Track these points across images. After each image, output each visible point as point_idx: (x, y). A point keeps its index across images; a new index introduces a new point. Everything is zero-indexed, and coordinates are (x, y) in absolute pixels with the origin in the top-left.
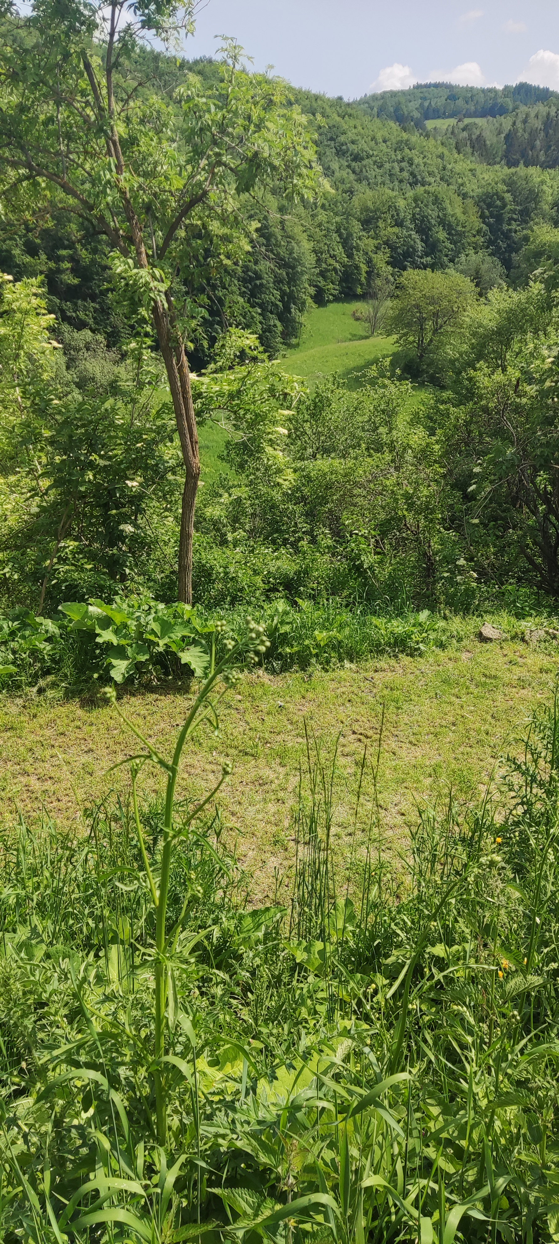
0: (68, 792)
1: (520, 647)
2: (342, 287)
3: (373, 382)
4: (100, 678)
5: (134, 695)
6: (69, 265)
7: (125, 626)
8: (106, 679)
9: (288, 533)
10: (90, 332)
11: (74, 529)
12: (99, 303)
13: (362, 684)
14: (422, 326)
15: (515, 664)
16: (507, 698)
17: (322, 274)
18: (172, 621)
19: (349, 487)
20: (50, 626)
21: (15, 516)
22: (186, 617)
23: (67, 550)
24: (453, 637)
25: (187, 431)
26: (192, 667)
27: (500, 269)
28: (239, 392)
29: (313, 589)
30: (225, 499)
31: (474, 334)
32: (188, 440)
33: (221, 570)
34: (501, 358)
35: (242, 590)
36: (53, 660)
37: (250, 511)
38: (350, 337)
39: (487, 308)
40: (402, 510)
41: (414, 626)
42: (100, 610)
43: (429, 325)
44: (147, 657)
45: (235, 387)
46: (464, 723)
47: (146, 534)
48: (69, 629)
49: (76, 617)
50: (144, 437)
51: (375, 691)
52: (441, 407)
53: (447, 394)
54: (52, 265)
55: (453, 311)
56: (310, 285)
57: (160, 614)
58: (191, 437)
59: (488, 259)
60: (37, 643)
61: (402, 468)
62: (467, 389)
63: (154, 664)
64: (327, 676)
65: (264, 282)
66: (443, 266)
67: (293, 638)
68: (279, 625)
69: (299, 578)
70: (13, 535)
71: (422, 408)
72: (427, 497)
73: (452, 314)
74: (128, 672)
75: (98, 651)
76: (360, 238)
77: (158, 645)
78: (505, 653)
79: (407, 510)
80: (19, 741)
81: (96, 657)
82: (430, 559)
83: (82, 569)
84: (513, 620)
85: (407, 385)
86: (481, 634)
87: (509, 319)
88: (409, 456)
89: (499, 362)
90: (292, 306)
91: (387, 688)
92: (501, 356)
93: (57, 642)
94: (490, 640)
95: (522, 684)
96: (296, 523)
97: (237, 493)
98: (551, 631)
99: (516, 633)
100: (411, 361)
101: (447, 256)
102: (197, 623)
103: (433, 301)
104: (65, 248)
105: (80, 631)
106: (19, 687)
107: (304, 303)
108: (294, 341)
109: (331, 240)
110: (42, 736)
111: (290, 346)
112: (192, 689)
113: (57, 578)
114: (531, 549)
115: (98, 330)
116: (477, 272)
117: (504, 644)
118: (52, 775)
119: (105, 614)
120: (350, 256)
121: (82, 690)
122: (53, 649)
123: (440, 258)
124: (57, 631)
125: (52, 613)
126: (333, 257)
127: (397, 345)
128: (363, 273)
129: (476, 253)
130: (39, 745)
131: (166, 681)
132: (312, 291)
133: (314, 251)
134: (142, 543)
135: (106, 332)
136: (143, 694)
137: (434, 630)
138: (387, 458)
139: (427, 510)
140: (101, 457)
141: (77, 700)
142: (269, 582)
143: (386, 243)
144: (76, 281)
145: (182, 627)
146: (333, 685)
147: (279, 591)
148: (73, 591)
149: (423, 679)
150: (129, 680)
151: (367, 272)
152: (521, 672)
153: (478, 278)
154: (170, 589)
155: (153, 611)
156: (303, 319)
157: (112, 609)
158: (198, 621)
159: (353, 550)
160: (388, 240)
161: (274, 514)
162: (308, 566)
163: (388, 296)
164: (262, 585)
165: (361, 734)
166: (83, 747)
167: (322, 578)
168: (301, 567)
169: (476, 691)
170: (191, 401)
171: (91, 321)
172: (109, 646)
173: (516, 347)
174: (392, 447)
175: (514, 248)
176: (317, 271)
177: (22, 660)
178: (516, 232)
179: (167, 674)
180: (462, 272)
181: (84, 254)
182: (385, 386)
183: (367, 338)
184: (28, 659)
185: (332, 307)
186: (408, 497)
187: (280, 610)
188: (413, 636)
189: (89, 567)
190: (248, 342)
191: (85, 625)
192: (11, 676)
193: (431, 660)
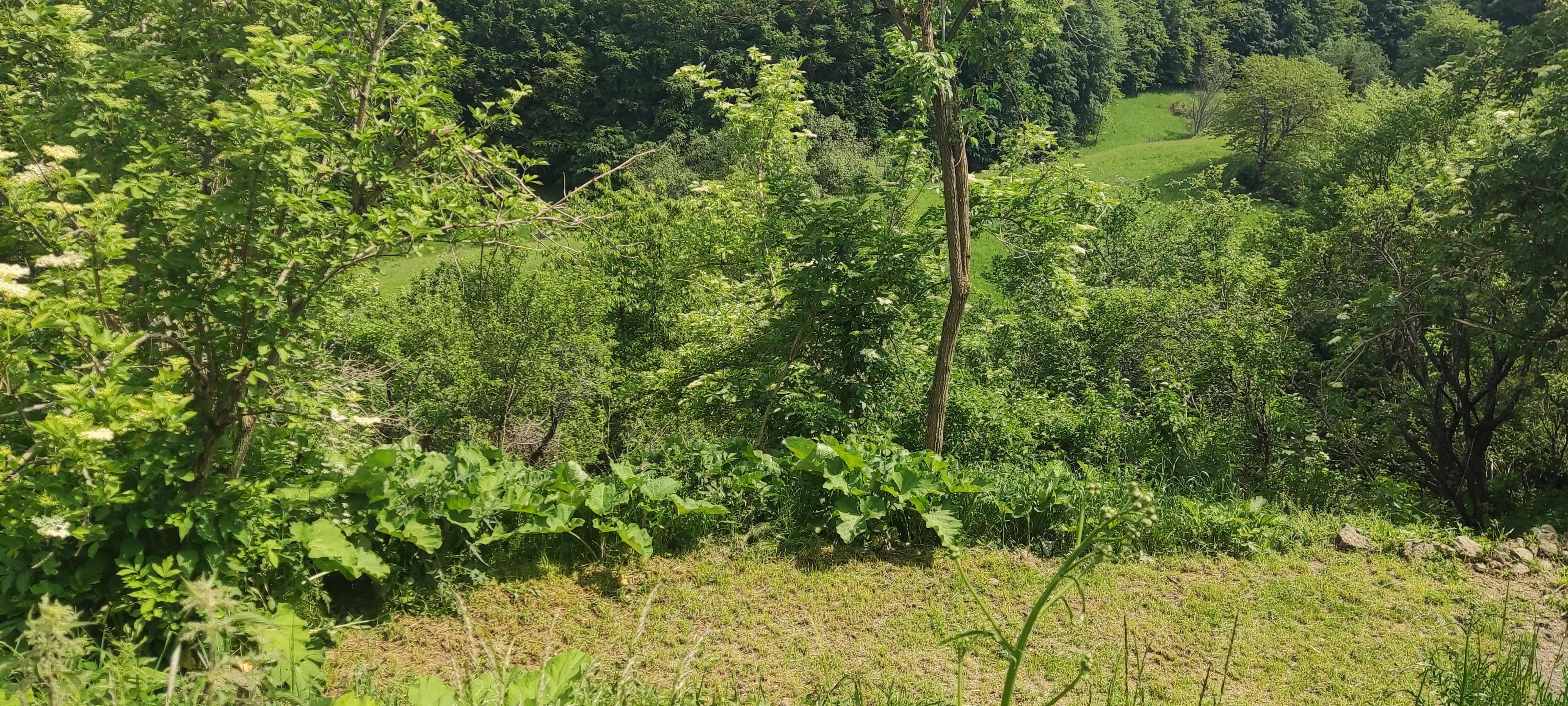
0: (774, 670)
1: (1396, 564)
2: (1160, 74)
3: (1197, 194)
4: (822, 533)
5: (862, 560)
6: (824, 42)
7: (858, 471)
8: (831, 535)
9: (1066, 376)
10: (839, 119)
11: (806, 349)
12: (854, 85)
13: (1163, 586)
14: (1266, 125)
15: (1388, 587)
16: (1374, 633)
17: (1135, 57)
18: (918, 473)
19: (1155, 324)
20: (770, 462)
21: (739, 329)
22: (934, 470)
23: (796, 374)
24: (1296, 538)
25: (958, 243)
26: (940, 533)
27: (1381, 57)
28: (1027, 199)
29: (1099, 452)
30: (988, 326)
31: (1344, 139)
32: (959, 254)
33: (980, 415)
34: (1380, 172)
35: (1004, 443)
36: (770, 504)
37: (1018, 343)
38: (1165, 135)
39: (1362, 107)
40: (1228, 359)
41: (1241, 516)
42: (830, 449)
43: (1276, 124)
44: (882, 514)
45: (1022, 193)
46: (1310, 659)
47: (891, 363)
48: (792, 468)
49: (802, 456)
50: (905, 246)
51: (1181, 597)
52: (1291, 230)
53: (1299, 213)
54: (805, 41)
55: (1312, 108)
56: (1117, 71)
57: (903, 462)
58: (963, 251)
59: (1365, 44)
60: (754, 482)
61: (1230, 305)
62: (1329, 209)
63: (890, 525)
64: (1114, 569)
65: (1058, 65)
66: (1301, 52)
67: (1071, 513)
68: (1054, 494)
69: (1082, 436)
70: (735, 350)
71: (1260, 229)
72: (1265, 346)
73: (1310, 113)
74: (858, 531)
75: (823, 500)
76: (1189, 16)
77: (898, 501)
78: (1374, 569)
79: (1235, 360)
80: (722, 599)
81: (820, 507)
82: (1263, 429)
83: (810, 398)
84: (1388, 525)
85: (1245, 199)
86: (1339, 539)
87: (1394, 123)
88: (1241, 290)
89: (1378, 177)
90: (1092, 94)
91: (1198, 595)
92: (1380, 169)
93: (777, 483)
94: (1353, 549)
95: (1398, 615)
96: (1078, 364)
97: (1004, 320)
98: (1444, 546)
99: (1392, 544)
100: (1249, 169)
101: (1307, 39)
102: (948, 479)
103: (1283, 94)
104: (822, 23)
105: (805, 472)
106: (727, 532)
107: (1107, 92)
108: (1090, 137)
109: (1150, 17)
110: (749, 596)
111: (1083, 143)
112: (935, 563)
113: (781, 406)
114: (1414, 430)
115: (849, 116)
116: (1349, 60)
117: (1371, 557)
118: (758, 647)
119: (836, 454)
120: (1174, 36)
121: (800, 545)
122: (772, 491)
123: (1297, 42)
124: (778, 470)
125: (773, 446)
126: (1151, 37)
127: (1230, 147)
128: (1190, 58)
129: (1348, 37)
130: (745, 607)
131: (902, 548)
132: (1119, 77)
133: (1127, 30)
134: (884, 372)
135: (857, 119)
136: (874, 561)
137: (1270, 526)
138: (1210, 292)
139: (1263, 362)
140: (851, 267)
141: (794, 557)
142: (1040, 437)
143: (1224, 22)
144: (830, 60)
145: (929, 482)
146: (1121, 582)
147: (1053, 450)
148: (798, 423)
149: (1252, 591)
150: (858, 541)
151: (1194, 57)
152: (1397, 599)
153: (1349, 68)
154: (911, 432)
155: (894, 457)
156: (1104, 112)
157: (846, 450)
158: (950, 476)
159: (1158, 407)
160: (1227, 18)
161: (1050, 350)
162: (1095, 421)
163: (1221, 87)
164: (1031, 439)
165: (1159, 653)
166: (797, 617)
167: (1114, 439)
168: (1086, 421)
169: (1328, 617)
170: (967, 207)
171: (842, 107)
172: (839, 493)
173: (1402, 158)
174: (1217, 277)
175: (1403, 32)
176: (1128, 53)
177: (734, 499)
178: (1405, 13)
179: (904, 539)
180: (1327, 60)
181: (843, 30)
182: (1213, 200)
183: (1188, 137)
184: (741, 500)
185: (1143, 97)
186: (1238, 343)
187: (1057, 474)
188: (1240, 530)
189: (820, 396)
190: (1044, 139)
191: (812, 466)
192: (720, 517)
193: (1264, 566)
